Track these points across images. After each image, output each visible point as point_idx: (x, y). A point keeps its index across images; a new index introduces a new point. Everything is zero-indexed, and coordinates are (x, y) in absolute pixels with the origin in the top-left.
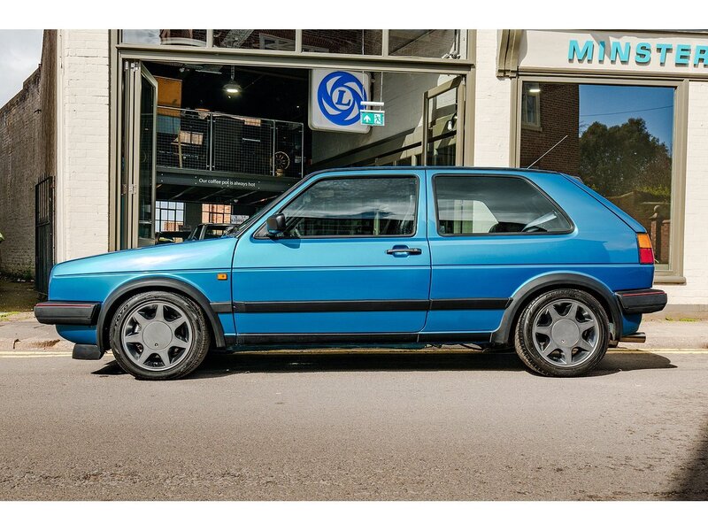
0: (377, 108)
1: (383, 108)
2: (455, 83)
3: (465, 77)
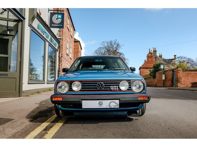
2: (15, 21)
3: (22, 21)
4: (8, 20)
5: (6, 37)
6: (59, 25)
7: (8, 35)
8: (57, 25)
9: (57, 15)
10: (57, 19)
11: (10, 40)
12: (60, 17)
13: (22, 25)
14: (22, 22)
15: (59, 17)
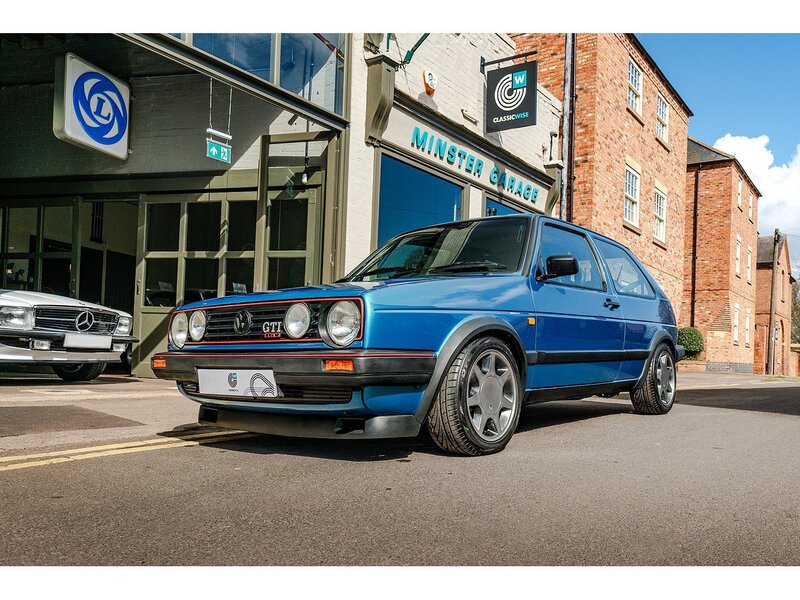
0: (223, 140)
1: (230, 142)
2: (321, 136)
3: (339, 133)
4: (305, 139)
5: (300, 196)
6: (518, 116)
7: (304, 187)
8: (511, 118)
9: (510, 75)
10: (510, 92)
11: (310, 201)
12: (522, 81)
13: (339, 147)
14: (338, 137)
15: (517, 82)
